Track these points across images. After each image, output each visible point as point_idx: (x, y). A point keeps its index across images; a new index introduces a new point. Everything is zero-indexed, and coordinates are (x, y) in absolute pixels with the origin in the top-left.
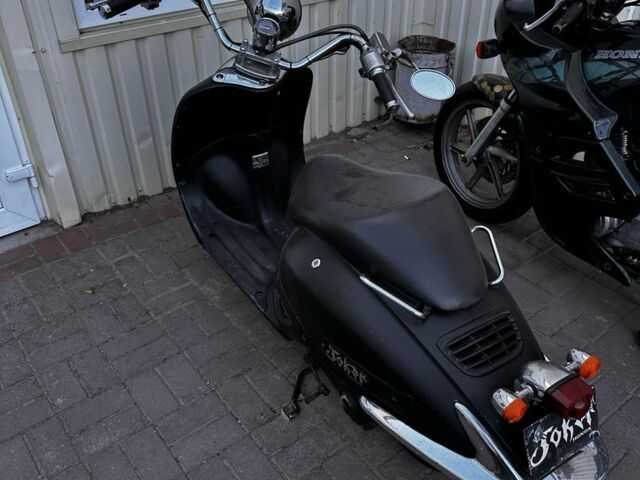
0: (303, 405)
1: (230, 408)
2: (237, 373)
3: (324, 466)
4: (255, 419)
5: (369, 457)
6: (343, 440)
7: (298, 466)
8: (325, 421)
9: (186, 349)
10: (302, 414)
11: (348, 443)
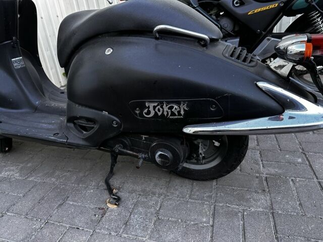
0: (120, 194)
1: (68, 226)
2: (59, 203)
3: (160, 217)
4: (92, 221)
5: (181, 195)
6: (159, 197)
7: (144, 227)
8: (140, 195)
9: (8, 211)
10: (123, 199)
11: (162, 197)
